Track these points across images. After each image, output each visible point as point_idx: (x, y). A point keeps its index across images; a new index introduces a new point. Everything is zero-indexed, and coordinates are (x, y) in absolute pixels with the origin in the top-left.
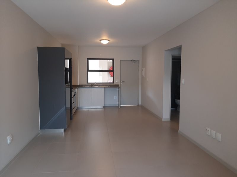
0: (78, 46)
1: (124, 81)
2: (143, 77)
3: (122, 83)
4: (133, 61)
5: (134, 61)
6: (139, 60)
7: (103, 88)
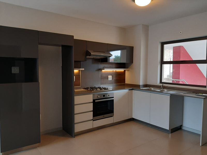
0: (146, 26)
7: (169, 95)
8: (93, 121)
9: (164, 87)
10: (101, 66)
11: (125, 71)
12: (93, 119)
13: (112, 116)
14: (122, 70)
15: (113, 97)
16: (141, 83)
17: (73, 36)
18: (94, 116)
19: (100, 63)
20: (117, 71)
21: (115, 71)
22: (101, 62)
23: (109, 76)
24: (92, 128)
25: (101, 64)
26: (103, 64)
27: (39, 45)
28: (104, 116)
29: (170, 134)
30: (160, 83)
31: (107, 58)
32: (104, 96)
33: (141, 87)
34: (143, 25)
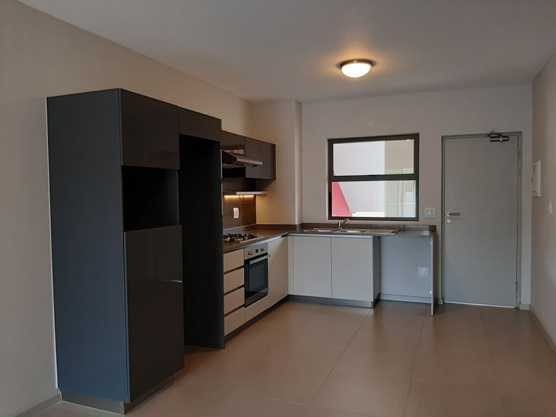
0: (299, 105)
1: (458, 214)
2: (535, 198)
3: (449, 221)
4: (495, 137)
5: (500, 135)
6: (521, 132)
7: (370, 237)
8: (245, 307)
9: (345, 226)
11: (255, 195)
12: (244, 305)
13: (266, 295)
14: (249, 195)
15: (267, 254)
16: (297, 222)
17: (220, 121)
18: (246, 296)
20: (245, 196)
21: (241, 196)
23: (235, 209)
24: (245, 324)
28: (257, 295)
29: (373, 310)
30: (329, 219)
31: (244, 169)
32: (257, 251)
33: (298, 229)
34: (296, 101)
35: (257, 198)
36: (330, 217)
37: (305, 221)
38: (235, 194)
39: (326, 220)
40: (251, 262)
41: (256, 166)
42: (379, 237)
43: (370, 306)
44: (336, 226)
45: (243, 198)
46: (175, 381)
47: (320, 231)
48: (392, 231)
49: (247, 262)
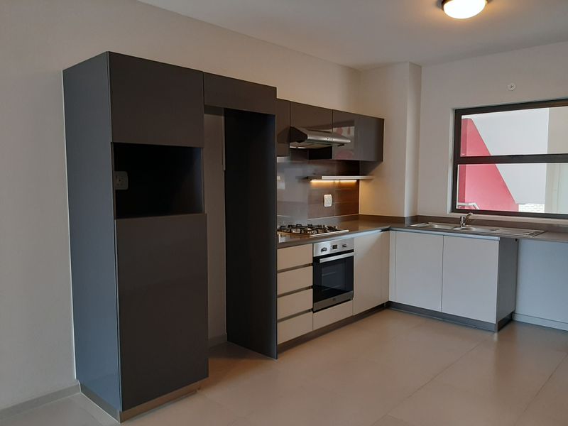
7: (497, 238)
8: (314, 312)
9: (468, 222)
10: (310, 169)
11: (358, 181)
12: (312, 309)
13: (349, 300)
14: (349, 180)
15: (352, 251)
16: (406, 214)
17: (274, 89)
18: (315, 300)
19: (308, 160)
20: (342, 181)
21: (337, 182)
22: (310, 159)
23: (325, 196)
24: (311, 330)
25: (309, 163)
26: (314, 163)
27: (205, 115)
28: (334, 300)
29: (496, 335)
30: (452, 211)
31: (331, 148)
32: (335, 247)
33: (407, 222)
34: (411, 64)
35: (361, 183)
36: (454, 209)
37: (420, 213)
38: (321, 179)
39: (447, 212)
40: (322, 261)
41: (342, 144)
42: (516, 239)
43: (493, 329)
44: (457, 221)
45: (340, 183)
46: (198, 391)
47: (436, 226)
48: (533, 231)
49: (316, 259)
